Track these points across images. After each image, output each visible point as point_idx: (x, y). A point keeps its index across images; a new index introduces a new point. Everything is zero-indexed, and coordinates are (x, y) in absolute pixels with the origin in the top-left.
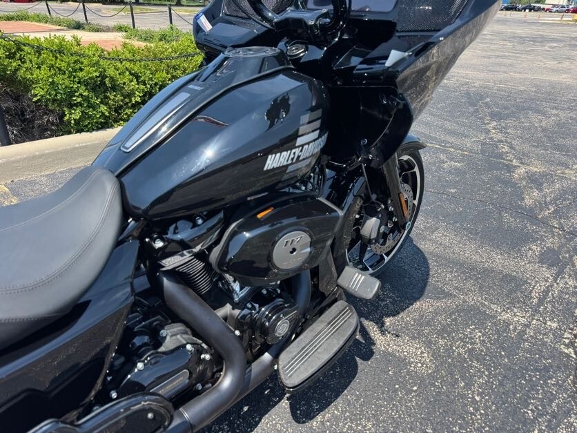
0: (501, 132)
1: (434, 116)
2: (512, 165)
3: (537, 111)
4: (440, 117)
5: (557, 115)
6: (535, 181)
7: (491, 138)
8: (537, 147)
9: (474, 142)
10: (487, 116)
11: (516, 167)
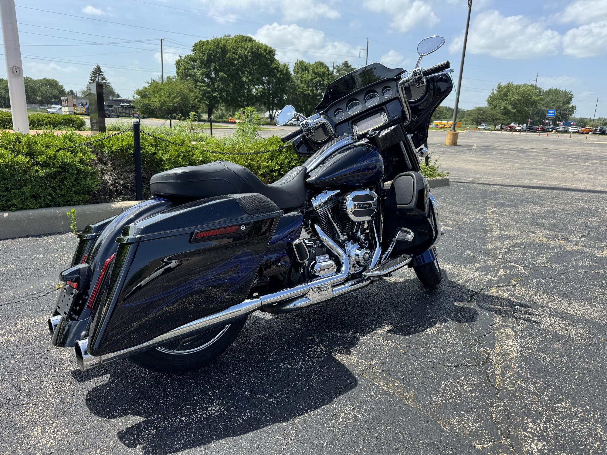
0: (497, 214)
1: (447, 203)
2: (491, 230)
3: (537, 204)
4: (452, 204)
7: (486, 217)
8: (520, 223)
9: (470, 218)
10: (491, 205)
11: (494, 231)
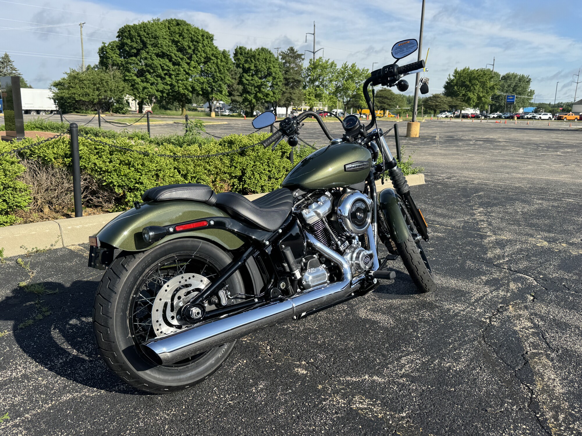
0: (486, 215)
1: (429, 204)
2: (486, 235)
3: (524, 201)
4: (434, 205)
5: (541, 204)
6: (501, 244)
7: (475, 219)
8: (512, 224)
9: (459, 221)
10: (476, 204)
11: (489, 236)
